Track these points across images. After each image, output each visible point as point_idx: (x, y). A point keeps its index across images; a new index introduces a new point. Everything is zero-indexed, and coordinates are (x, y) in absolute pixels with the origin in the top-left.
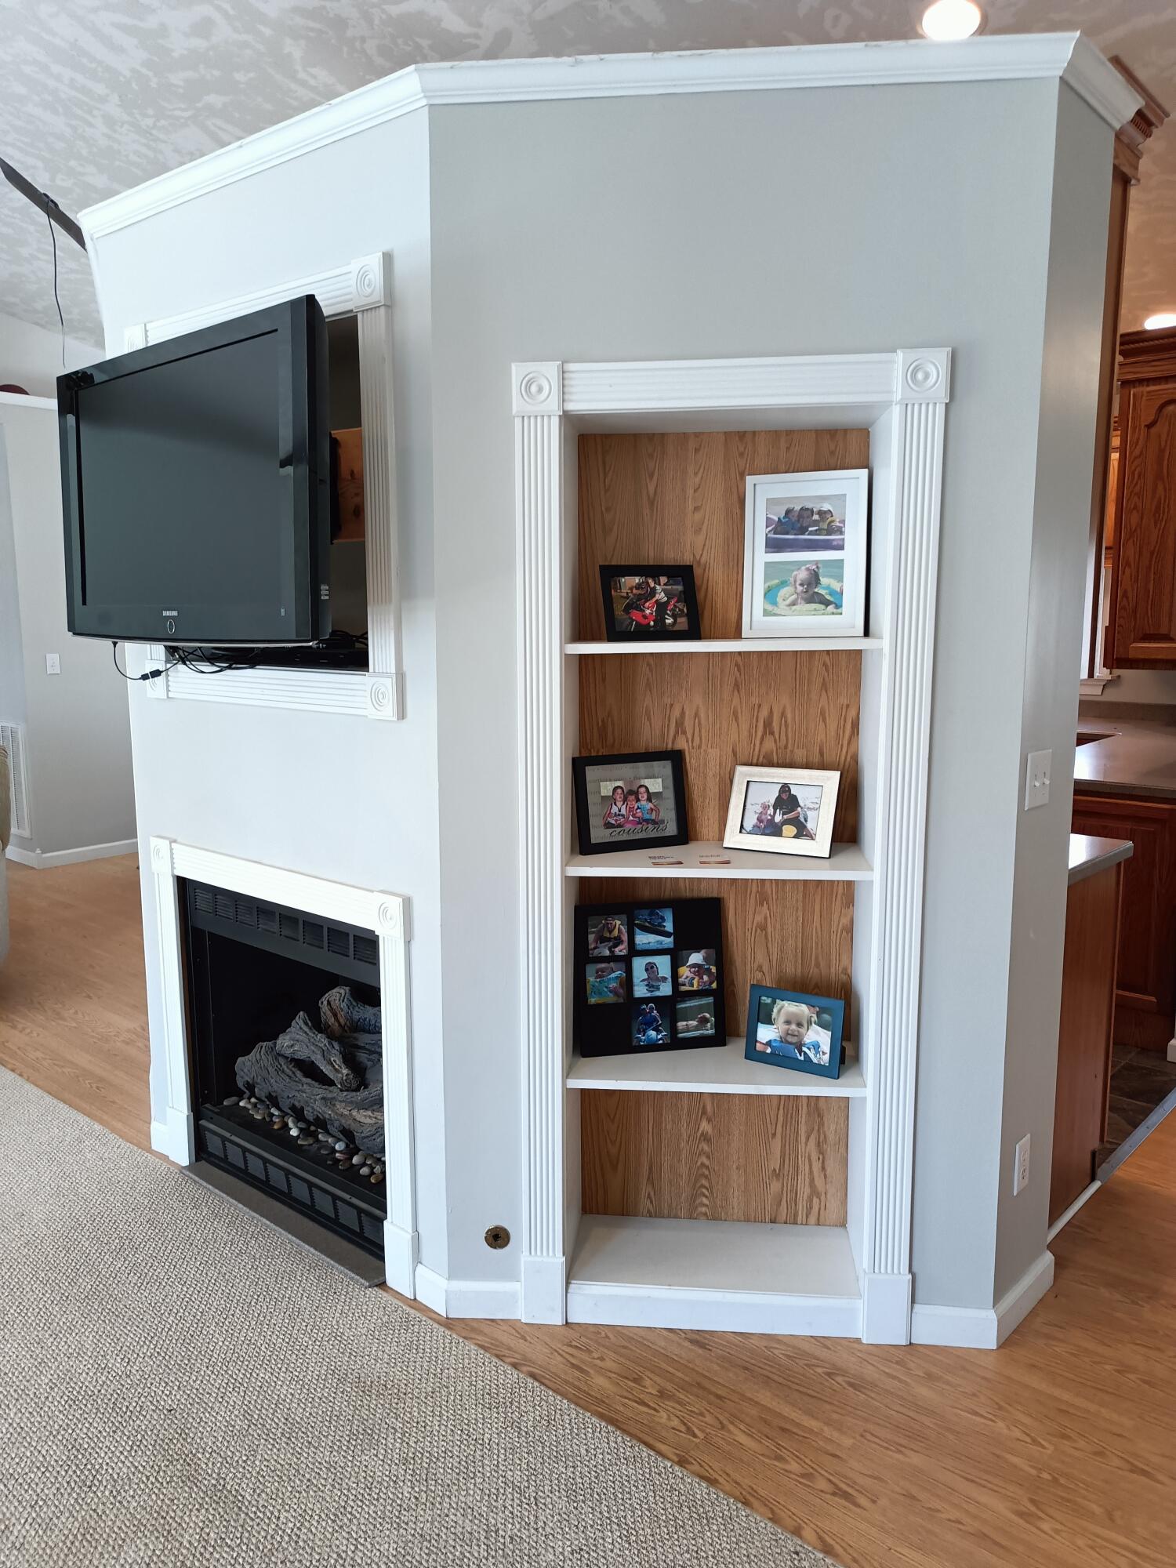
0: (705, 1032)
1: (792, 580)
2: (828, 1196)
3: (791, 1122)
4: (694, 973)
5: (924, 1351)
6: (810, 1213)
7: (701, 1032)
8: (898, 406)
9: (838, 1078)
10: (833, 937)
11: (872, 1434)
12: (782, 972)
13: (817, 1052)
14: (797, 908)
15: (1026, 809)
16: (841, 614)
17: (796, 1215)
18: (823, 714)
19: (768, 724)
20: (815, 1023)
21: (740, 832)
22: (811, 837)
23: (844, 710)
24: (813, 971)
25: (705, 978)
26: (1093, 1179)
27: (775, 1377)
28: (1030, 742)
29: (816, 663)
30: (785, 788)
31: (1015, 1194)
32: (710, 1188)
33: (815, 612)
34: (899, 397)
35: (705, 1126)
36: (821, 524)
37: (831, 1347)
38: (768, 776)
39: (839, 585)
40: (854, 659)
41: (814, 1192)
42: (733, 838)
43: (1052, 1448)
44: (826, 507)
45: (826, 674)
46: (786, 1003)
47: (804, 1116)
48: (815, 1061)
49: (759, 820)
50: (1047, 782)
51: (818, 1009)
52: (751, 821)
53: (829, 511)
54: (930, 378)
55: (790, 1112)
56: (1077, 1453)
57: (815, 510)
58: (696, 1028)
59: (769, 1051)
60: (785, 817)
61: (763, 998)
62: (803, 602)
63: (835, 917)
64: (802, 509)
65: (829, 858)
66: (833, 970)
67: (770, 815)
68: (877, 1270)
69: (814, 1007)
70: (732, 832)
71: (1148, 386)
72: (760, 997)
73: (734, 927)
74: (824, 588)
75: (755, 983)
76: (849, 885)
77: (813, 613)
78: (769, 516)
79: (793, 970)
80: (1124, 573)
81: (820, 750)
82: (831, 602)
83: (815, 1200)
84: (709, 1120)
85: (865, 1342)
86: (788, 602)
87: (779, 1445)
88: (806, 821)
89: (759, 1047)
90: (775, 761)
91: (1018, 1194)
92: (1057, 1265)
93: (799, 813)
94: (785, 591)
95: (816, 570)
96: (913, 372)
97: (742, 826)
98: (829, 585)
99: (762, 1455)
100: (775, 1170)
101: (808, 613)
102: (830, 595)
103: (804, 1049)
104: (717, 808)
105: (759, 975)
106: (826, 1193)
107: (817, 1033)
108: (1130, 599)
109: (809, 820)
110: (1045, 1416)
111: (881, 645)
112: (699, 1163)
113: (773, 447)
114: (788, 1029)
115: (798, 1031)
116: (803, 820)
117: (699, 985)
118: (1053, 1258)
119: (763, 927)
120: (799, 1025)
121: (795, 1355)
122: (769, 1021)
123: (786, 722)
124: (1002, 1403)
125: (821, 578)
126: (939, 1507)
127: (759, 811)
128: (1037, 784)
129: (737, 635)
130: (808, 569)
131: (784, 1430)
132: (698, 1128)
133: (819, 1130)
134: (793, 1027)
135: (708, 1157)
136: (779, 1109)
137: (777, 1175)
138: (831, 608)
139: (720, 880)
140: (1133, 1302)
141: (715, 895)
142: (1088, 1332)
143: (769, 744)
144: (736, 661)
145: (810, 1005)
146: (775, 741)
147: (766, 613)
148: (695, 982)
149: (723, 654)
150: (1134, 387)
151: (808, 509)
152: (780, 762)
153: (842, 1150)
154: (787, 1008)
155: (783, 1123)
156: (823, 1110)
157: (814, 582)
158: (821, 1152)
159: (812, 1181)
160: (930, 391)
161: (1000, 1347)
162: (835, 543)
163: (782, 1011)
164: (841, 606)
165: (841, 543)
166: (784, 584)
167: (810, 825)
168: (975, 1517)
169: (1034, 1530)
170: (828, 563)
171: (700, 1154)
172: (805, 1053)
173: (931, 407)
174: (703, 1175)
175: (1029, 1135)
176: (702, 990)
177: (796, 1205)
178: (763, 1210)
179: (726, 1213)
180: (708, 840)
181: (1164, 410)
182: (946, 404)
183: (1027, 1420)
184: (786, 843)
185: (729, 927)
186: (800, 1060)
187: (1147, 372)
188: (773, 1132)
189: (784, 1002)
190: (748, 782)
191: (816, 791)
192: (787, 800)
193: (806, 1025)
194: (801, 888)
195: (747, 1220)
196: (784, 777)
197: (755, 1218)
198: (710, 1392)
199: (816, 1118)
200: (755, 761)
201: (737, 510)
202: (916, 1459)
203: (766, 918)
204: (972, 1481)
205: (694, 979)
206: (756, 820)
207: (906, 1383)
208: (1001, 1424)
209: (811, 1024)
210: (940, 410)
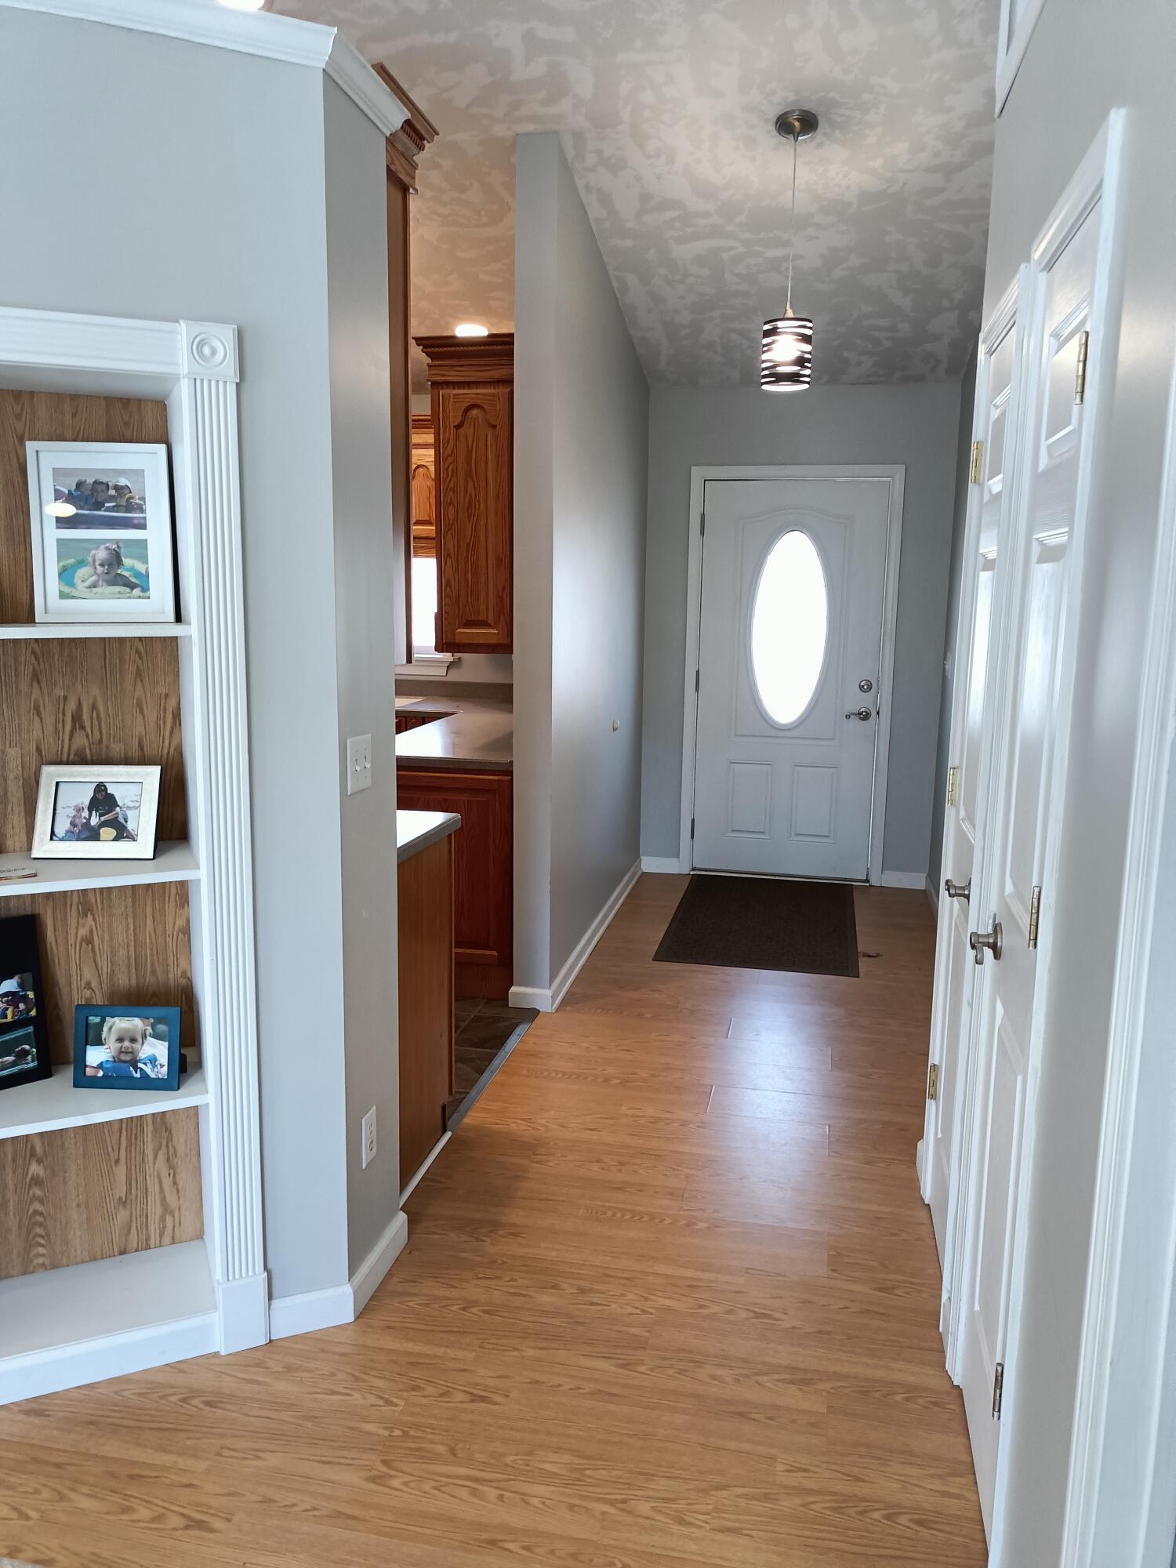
0: (25, 1066)
1: (90, 559)
2: (183, 1211)
3: (136, 1144)
4: (7, 1002)
5: (287, 1344)
6: (164, 1233)
7: (20, 1067)
8: (186, 379)
9: (179, 1089)
10: (169, 940)
11: (229, 1449)
12: (114, 985)
13: (154, 1066)
14: (127, 915)
15: (349, 793)
16: (149, 598)
17: (148, 1240)
18: (139, 705)
19: (77, 718)
20: (150, 1036)
21: (51, 839)
22: (132, 838)
23: (163, 701)
24: (149, 979)
25: (22, 1006)
26: (444, 1131)
27: (125, 1422)
28: (349, 725)
29: (128, 649)
30: (101, 788)
31: (364, 1167)
32: (47, 1236)
33: (120, 596)
34: (186, 371)
35: (35, 1169)
36: (119, 499)
37: (187, 1370)
38: (80, 775)
39: (145, 566)
40: (170, 647)
41: (167, 1210)
42: (43, 847)
43: (402, 1403)
44: (123, 482)
45: (140, 662)
46: (116, 1020)
47: (150, 1135)
48: (153, 1075)
49: (73, 824)
50: (368, 766)
51: (152, 1020)
52: (62, 827)
53: (127, 486)
54: (218, 355)
55: (134, 1132)
56: (425, 1401)
57: (110, 484)
58: (13, 1064)
59: (101, 1074)
60: (102, 819)
61: (91, 1018)
62: (104, 584)
63: (170, 920)
64: (95, 482)
65: (154, 858)
66: (171, 976)
67: (85, 818)
68: (231, 1278)
69: (147, 1018)
70: (42, 840)
71: (454, 389)
72: (87, 1018)
73: (53, 943)
74: (128, 570)
75: (83, 1003)
76: (183, 885)
77: (117, 596)
78: (57, 487)
79: (127, 982)
80: (446, 563)
81: (139, 741)
82: (137, 585)
83: (169, 1218)
84: (39, 1161)
85: (223, 1354)
86: (87, 584)
87: (126, 1495)
88: (126, 822)
89: (89, 1072)
90: (89, 757)
91: (366, 1167)
92: (410, 1222)
93: (117, 813)
94: (82, 572)
95: (117, 549)
96: (199, 346)
97: (53, 833)
98: (133, 566)
99: (107, 1513)
100: (120, 1198)
101: (112, 596)
102: (135, 577)
103: (140, 1065)
104: (23, 814)
105: (88, 993)
106: (179, 1209)
107: (154, 1046)
108: (453, 587)
109: (129, 820)
110: (398, 1374)
111: (190, 631)
112: (31, 1211)
113: (56, 411)
114: (121, 1047)
115: (132, 1047)
116: (122, 821)
117: (14, 1015)
118: (406, 1216)
119: (88, 940)
120: (133, 1040)
121: (148, 1391)
122: (99, 1042)
123: (98, 715)
124: (358, 1374)
125: (123, 558)
126: (295, 1501)
127: (72, 815)
128: (358, 769)
129: (30, 619)
130: (107, 548)
131: (132, 1477)
132: (27, 1172)
133: (167, 1146)
134: (127, 1044)
135: (41, 1202)
136: (121, 1133)
137: (123, 1202)
138: (136, 591)
139: (33, 896)
140: (477, 1239)
141: (29, 911)
142: (439, 1280)
143: (80, 741)
144: (32, 649)
145: (145, 1018)
146: (87, 736)
147: (63, 596)
148: (9, 1013)
149: (16, 642)
150: (442, 389)
151: (102, 483)
152: (95, 758)
153: (194, 1160)
154: (120, 1024)
155: (126, 1148)
156: (171, 1124)
157: (115, 563)
158: (172, 1167)
159: (163, 1199)
160: (219, 368)
161: (357, 1318)
162: (136, 521)
163: (113, 1028)
164: (148, 590)
165: (142, 521)
166: (81, 563)
167: (130, 826)
168: (329, 1498)
169: (387, 1490)
170: (129, 543)
171: (31, 1203)
172: (141, 1069)
173: (221, 385)
174: (36, 1223)
175: (375, 1107)
176: (18, 1019)
177: (147, 1229)
178: (111, 1244)
179: (68, 1258)
180: (15, 851)
181: (468, 414)
182: (237, 384)
183: (380, 1383)
184: (106, 848)
185: (48, 946)
186: (137, 1078)
187: (453, 376)
188: (116, 1158)
189: (115, 1019)
190: (57, 783)
191: (133, 789)
192: (103, 800)
193: (140, 1040)
194: (129, 893)
195: (94, 1259)
196: (99, 775)
197: (102, 1254)
198: (47, 1463)
199: (164, 1133)
200: (65, 758)
201: (18, 479)
202: (273, 1460)
203: (91, 931)
204: (329, 1463)
205: (7, 1009)
206: (69, 825)
207: (265, 1384)
208: (356, 1395)
209: (146, 1037)
210: (231, 389)
